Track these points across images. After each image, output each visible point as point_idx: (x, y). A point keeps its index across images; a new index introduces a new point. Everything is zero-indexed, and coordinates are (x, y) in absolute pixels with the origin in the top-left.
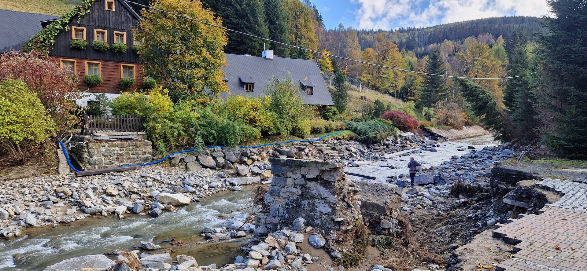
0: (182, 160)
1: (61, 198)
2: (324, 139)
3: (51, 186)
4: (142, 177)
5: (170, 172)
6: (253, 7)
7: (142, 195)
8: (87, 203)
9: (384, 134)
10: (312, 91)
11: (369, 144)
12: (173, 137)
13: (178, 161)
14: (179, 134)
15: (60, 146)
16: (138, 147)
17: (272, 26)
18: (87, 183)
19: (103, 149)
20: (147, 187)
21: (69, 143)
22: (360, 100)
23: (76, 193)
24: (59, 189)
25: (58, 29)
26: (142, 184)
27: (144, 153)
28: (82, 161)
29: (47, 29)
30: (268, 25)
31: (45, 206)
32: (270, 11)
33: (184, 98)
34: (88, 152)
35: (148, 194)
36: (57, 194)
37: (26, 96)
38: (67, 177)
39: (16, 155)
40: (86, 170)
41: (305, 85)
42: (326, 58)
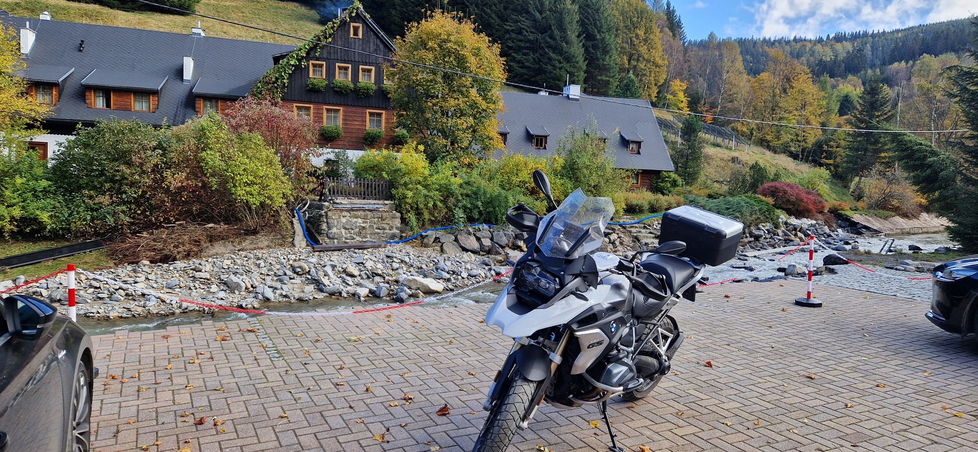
0: (437, 240)
1: (297, 273)
2: (645, 221)
3: (287, 260)
4: (388, 257)
5: (421, 254)
6: (561, 14)
7: (387, 278)
8: (325, 281)
9: (748, 218)
10: (640, 147)
12: (427, 209)
13: (432, 240)
14: (435, 205)
15: (296, 215)
16: (384, 220)
17: (590, 43)
18: (326, 259)
19: (344, 220)
20: (392, 269)
21: (305, 211)
22: (730, 164)
23: (313, 270)
24: (296, 264)
25: (293, 66)
26: (388, 265)
27: (391, 228)
28: (320, 234)
29: (280, 66)
30: (583, 41)
31: (281, 281)
32: (588, 19)
33: (444, 157)
34: (327, 223)
35: (394, 278)
36: (293, 270)
37: (264, 153)
38: (303, 251)
39: (251, 223)
40: (324, 244)
41: (627, 139)
42: (678, 92)
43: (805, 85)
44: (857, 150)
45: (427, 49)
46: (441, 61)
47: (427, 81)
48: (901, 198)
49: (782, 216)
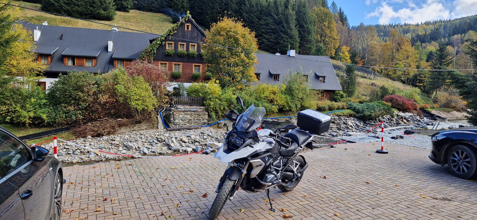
0: (225, 125)
1: (159, 141)
3: (154, 135)
4: (202, 133)
5: (218, 131)
6: (287, 16)
7: (201, 143)
8: (172, 145)
9: (378, 112)
10: (324, 79)
11: (366, 120)
12: (220, 110)
13: (223, 125)
14: (224, 109)
15: (159, 114)
16: (200, 116)
17: (301, 29)
18: (173, 134)
19: (181, 116)
20: (204, 139)
21: (163, 112)
22: (370, 86)
23: (166, 140)
24: (159, 137)
25: (159, 44)
26: (202, 137)
27: (203, 119)
28: (170, 123)
29: (152, 44)
30: (298, 29)
31: (152, 145)
32: (300, 18)
33: (228, 85)
34: (173, 117)
35: (205, 143)
36: (157, 140)
37: (144, 85)
38: (162, 131)
39: (138, 118)
40: (172, 127)
41: (318, 75)
42: (345, 52)
43: (408, 48)
44: (434, 79)
45: (221, 35)
46: (227, 41)
47: (221, 50)
48: (456, 102)
49: (395, 112)
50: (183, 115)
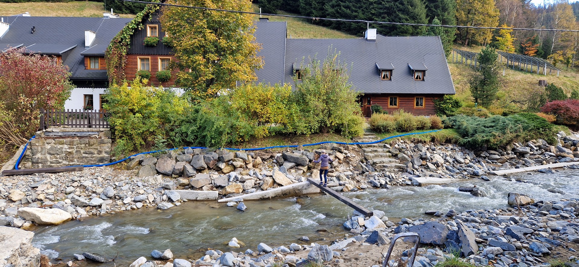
0: (140, 163)
2: (387, 141)
10: (424, 75)
13: (136, 163)
16: (92, 145)
19: (48, 147)
22: (535, 86)
27: (100, 152)
34: (31, 149)
42: (506, 34)
49: (561, 132)
50: (52, 144)
